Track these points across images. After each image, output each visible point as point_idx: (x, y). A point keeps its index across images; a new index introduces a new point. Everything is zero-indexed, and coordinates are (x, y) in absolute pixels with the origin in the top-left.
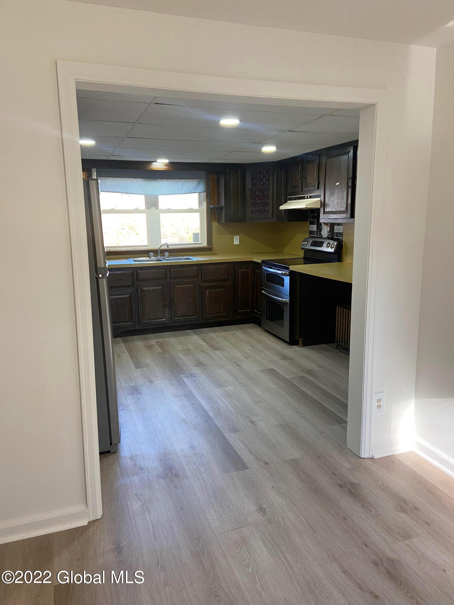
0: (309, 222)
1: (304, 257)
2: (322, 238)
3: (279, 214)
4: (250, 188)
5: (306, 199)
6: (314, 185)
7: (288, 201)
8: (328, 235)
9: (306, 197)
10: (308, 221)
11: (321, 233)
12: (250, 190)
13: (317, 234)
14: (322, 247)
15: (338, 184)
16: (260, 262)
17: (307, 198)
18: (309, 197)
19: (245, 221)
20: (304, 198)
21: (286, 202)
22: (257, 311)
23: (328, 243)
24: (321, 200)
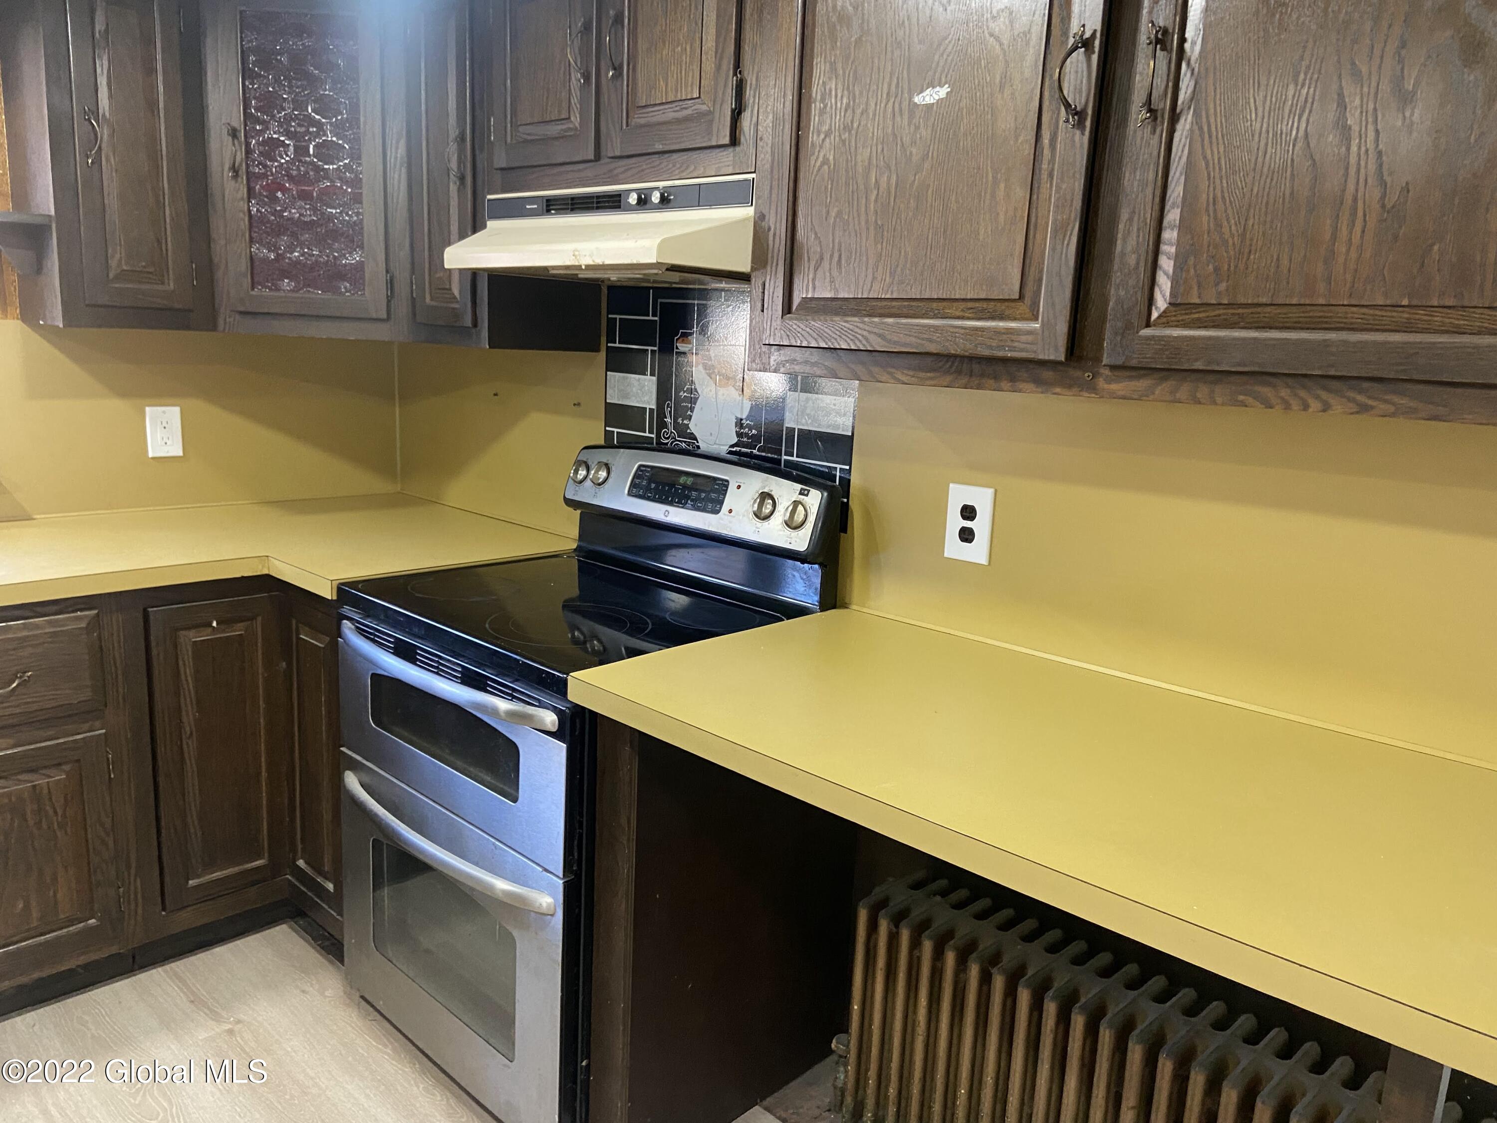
0: (603, 354)
1: (578, 550)
2: (693, 452)
3: (432, 299)
4: (237, 121)
5: (630, 209)
6: (706, 117)
7: (490, 224)
8: (735, 440)
9: (633, 199)
10: (597, 350)
11: (687, 426)
12: (234, 133)
13: (662, 425)
14: (717, 512)
15: (931, 96)
16: (328, 593)
17: (643, 202)
18: (656, 198)
19: (214, 328)
20: (613, 203)
21: (476, 226)
22: (306, 863)
23: (765, 496)
24: (760, 218)
